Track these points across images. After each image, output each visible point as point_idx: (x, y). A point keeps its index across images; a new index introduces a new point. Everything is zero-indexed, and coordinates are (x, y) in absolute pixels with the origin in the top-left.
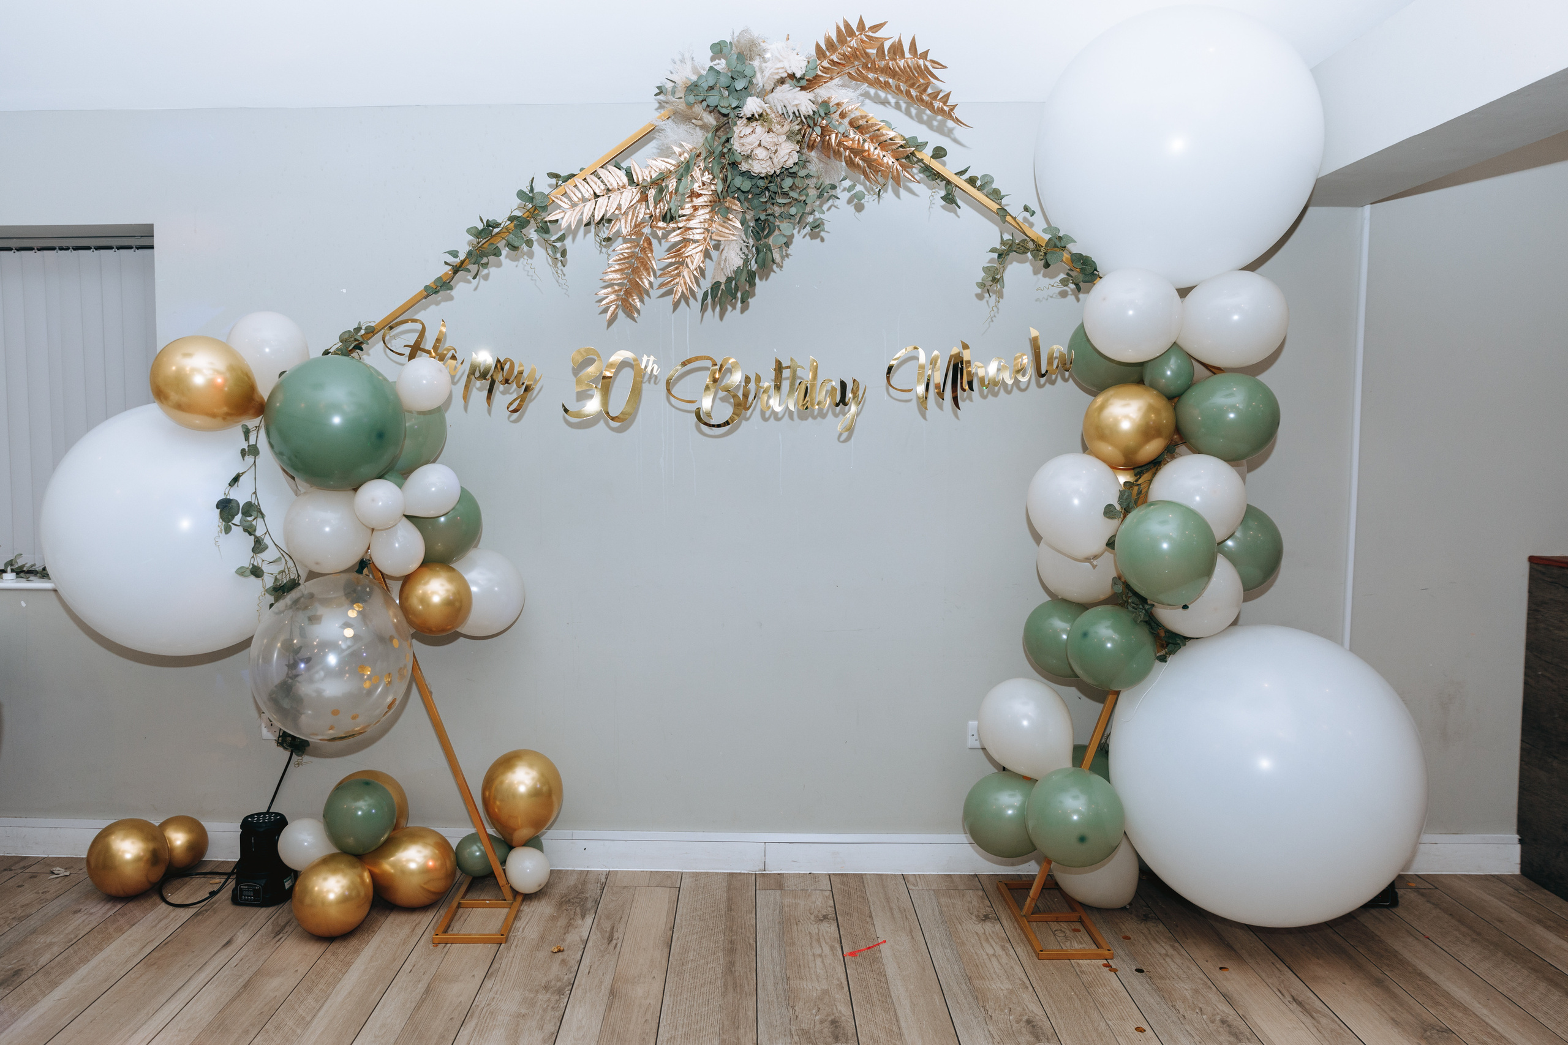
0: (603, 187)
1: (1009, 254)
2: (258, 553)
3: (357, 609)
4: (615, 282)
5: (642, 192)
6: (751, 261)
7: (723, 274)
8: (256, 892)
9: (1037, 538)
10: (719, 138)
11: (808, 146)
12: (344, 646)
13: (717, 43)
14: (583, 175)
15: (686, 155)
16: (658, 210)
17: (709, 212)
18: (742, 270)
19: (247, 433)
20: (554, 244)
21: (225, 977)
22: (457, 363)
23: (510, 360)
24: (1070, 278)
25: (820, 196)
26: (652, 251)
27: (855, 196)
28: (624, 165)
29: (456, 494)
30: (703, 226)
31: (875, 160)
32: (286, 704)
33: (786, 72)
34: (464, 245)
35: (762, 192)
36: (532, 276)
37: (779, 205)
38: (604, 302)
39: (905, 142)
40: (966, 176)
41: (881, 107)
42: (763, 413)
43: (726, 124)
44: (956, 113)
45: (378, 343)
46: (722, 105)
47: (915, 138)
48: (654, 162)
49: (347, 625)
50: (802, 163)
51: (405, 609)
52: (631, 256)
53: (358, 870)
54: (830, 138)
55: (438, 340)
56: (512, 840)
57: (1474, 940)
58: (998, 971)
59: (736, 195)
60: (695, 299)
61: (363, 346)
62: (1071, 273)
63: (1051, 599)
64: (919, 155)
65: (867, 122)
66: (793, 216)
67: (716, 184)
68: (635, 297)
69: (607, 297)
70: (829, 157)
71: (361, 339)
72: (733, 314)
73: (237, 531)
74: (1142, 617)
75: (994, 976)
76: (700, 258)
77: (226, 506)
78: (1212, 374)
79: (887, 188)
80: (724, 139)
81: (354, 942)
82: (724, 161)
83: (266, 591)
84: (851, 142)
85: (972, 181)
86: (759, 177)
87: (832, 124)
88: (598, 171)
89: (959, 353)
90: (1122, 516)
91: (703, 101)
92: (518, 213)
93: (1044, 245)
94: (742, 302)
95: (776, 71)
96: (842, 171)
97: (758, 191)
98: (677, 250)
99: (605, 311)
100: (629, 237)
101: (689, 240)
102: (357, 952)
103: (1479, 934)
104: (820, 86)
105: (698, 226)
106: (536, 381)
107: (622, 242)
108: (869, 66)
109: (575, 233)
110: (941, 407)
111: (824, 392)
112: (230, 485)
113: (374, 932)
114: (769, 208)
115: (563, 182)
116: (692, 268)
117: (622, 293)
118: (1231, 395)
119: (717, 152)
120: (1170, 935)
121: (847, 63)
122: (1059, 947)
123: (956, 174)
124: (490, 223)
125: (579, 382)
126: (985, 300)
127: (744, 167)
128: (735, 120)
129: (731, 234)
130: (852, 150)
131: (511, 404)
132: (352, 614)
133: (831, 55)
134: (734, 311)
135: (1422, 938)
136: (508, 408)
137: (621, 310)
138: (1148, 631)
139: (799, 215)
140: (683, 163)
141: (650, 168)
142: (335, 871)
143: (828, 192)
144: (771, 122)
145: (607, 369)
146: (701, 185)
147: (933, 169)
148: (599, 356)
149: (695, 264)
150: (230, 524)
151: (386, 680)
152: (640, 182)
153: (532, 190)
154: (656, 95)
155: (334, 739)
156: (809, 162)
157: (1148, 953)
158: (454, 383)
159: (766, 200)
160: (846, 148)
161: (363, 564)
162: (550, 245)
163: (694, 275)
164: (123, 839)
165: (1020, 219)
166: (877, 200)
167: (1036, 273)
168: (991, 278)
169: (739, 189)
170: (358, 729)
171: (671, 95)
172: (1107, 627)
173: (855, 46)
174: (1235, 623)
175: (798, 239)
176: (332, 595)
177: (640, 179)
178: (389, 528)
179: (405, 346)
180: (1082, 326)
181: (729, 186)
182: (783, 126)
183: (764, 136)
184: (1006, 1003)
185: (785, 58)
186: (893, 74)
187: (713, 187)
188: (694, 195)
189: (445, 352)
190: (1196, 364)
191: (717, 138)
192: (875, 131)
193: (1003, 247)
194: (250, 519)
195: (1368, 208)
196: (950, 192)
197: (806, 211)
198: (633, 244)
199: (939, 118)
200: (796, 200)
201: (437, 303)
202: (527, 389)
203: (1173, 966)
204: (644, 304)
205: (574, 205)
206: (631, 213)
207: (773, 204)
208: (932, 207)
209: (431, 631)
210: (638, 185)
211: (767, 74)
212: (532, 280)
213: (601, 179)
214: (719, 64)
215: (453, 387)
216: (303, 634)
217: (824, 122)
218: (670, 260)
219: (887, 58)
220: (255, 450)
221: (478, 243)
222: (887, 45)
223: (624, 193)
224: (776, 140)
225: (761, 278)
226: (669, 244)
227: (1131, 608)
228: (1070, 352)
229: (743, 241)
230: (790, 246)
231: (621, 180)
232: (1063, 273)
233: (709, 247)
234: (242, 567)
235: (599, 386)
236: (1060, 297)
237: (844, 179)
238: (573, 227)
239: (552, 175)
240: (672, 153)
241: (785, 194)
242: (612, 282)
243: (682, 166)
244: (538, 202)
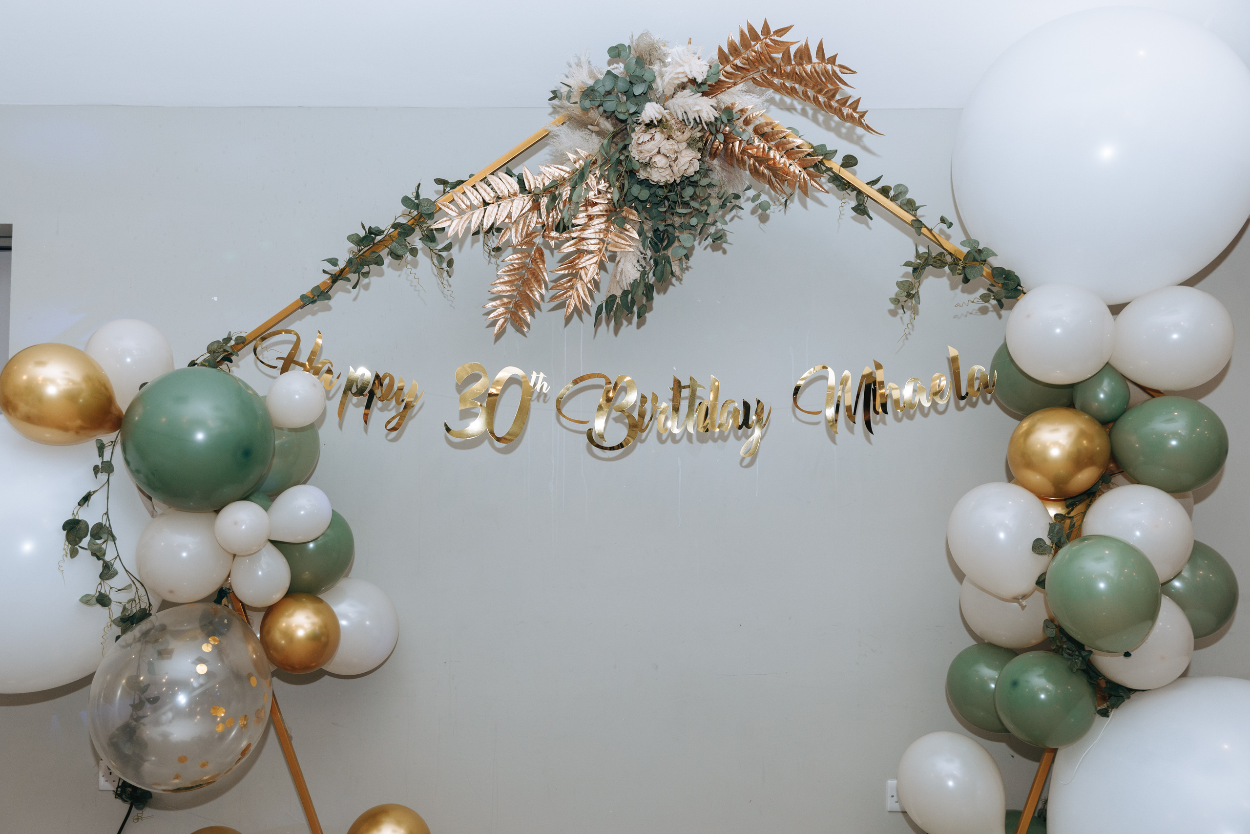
0: (492, 194)
1: (925, 268)
2: (108, 579)
3: (212, 643)
4: (504, 294)
5: (534, 200)
6: (648, 273)
7: (618, 287)
9: (960, 575)
10: (617, 145)
11: (710, 154)
12: (195, 684)
13: (615, 47)
14: (472, 181)
15: (581, 162)
16: (550, 220)
17: (605, 222)
18: (639, 283)
19: (101, 448)
20: (440, 253)
22: (333, 377)
23: (390, 376)
24: (992, 294)
25: (723, 206)
26: (543, 262)
27: (760, 206)
28: (516, 171)
29: (327, 518)
30: (598, 237)
31: (781, 168)
32: (128, 750)
33: (687, 76)
34: (344, 252)
35: (661, 201)
36: (416, 286)
37: (680, 215)
38: (492, 315)
39: (812, 150)
40: (879, 185)
41: (786, 114)
42: (659, 435)
43: (623, 130)
44: (866, 120)
45: (248, 354)
46: (619, 110)
47: (824, 146)
48: (547, 169)
49: (201, 660)
50: (704, 172)
51: (266, 644)
52: (522, 267)
54: (733, 146)
55: (313, 353)
59: (633, 205)
60: (589, 313)
61: (233, 358)
62: (992, 288)
63: (976, 643)
64: (828, 164)
65: (773, 129)
66: (693, 226)
67: (611, 193)
68: (525, 311)
69: (495, 310)
70: (732, 165)
71: (230, 350)
72: (628, 330)
73: (84, 555)
74: (1079, 665)
76: (595, 270)
77: (73, 528)
78: (1150, 397)
79: (793, 198)
80: (621, 145)
82: (621, 169)
83: (113, 622)
84: (755, 150)
85: (885, 191)
86: (658, 185)
87: (736, 131)
88: (488, 178)
89: (871, 374)
90: (1053, 552)
91: (599, 106)
92: (403, 221)
93: (962, 259)
94: (639, 316)
95: (676, 76)
96: (746, 180)
97: (657, 200)
98: (571, 262)
99: (493, 324)
100: (520, 247)
101: (583, 251)
104: (723, 91)
105: (593, 236)
106: (416, 397)
107: (512, 252)
108: (775, 70)
109: (462, 242)
110: (851, 431)
111: (726, 414)
112: (79, 504)
114: (669, 218)
115: (451, 189)
116: (586, 280)
117: (511, 306)
118: (1172, 420)
119: (614, 159)
121: (751, 68)
123: (867, 184)
124: (373, 231)
125: (463, 400)
126: (899, 316)
127: (642, 175)
128: (633, 126)
129: (627, 245)
130: (756, 158)
131: (389, 422)
132: (207, 648)
133: (735, 60)
134: (630, 326)
136: (386, 425)
137: (509, 324)
138: (1085, 682)
139: (700, 226)
140: (577, 170)
141: (543, 175)
143: (731, 202)
144: (671, 128)
145: (493, 386)
146: (597, 193)
147: (843, 178)
148: (485, 373)
149: (589, 276)
150: (77, 547)
151: (241, 722)
152: (533, 190)
153: (418, 196)
154: (550, 99)
155: (179, 790)
156: (711, 170)
158: (329, 398)
159: (665, 209)
160: (750, 156)
161: (223, 594)
162: (436, 254)
163: (587, 287)
165: (936, 231)
166: (783, 210)
167: (953, 287)
168: (906, 294)
169: (636, 198)
170: (207, 777)
171: (567, 98)
172: (1040, 676)
173: (760, 50)
174: (1185, 675)
175: (699, 251)
176: (186, 626)
177: (532, 187)
178: (252, 554)
179: (277, 359)
180: (1005, 346)
181: (626, 195)
182: (684, 132)
183: (663, 143)
185: (686, 62)
186: (800, 79)
187: (609, 196)
188: (589, 203)
189: (320, 366)
190: (1130, 385)
191: (614, 145)
192: (781, 138)
193: (918, 261)
194: (99, 542)
196: (861, 203)
197: (708, 222)
198: (524, 255)
199: (849, 124)
200: (697, 210)
201: (314, 314)
202: (407, 406)
204: (534, 317)
205: (461, 213)
206: (522, 222)
207: (673, 214)
208: (842, 219)
209: (293, 668)
210: (530, 193)
211: (667, 78)
212: (415, 290)
213: (491, 186)
214: (617, 68)
215: (328, 401)
216: (151, 670)
217: (727, 128)
218: (563, 272)
219: (793, 63)
220: (109, 467)
221: (359, 251)
222: (793, 50)
223: (515, 201)
224: (676, 147)
225: (658, 293)
226: (562, 255)
227: (1066, 655)
228: (992, 373)
229: (641, 252)
230: (690, 259)
231: (512, 188)
232: (984, 288)
233: (604, 259)
234: (87, 595)
235: (485, 404)
236: (979, 314)
237: (748, 188)
238: (460, 236)
239: (439, 181)
240: (566, 160)
241: (686, 204)
242: (501, 294)
243: (577, 173)
244: (424, 209)
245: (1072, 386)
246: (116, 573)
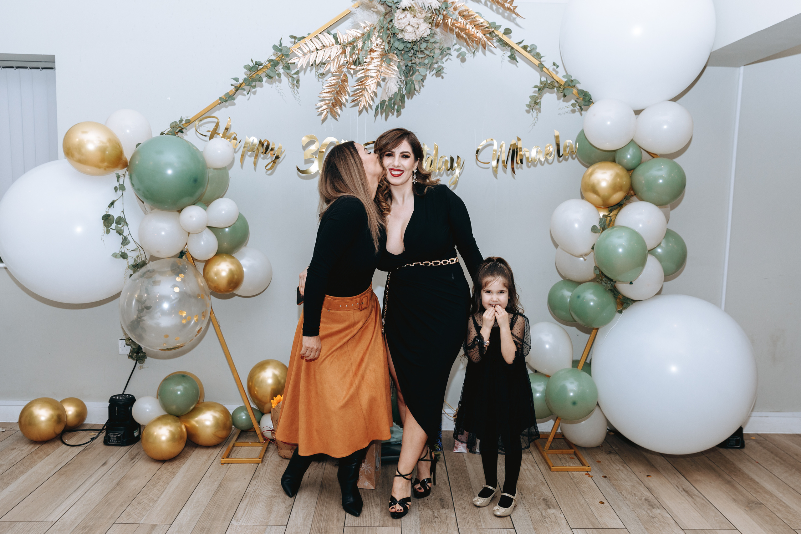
0: (321, 45)
1: (544, 89)
2: (125, 245)
3: (181, 277)
5: (343, 48)
6: (402, 88)
7: (387, 95)
8: (118, 438)
10: (387, 19)
11: (435, 25)
12: (173, 298)
14: (309, 37)
15: (367, 28)
16: (351, 59)
17: (380, 61)
18: (398, 94)
19: (118, 177)
20: (293, 76)
21: (105, 480)
22: (237, 141)
23: (267, 141)
24: (577, 103)
25: (441, 54)
26: (347, 81)
27: (461, 54)
28: (333, 32)
29: (236, 216)
30: (376, 69)
31: (473, 34)
34: (242, 75)
35: (410, 50)
36: (280, 93)
37: (419, 58)
38: (320, 110)
39: (489, 25)
40: (522, 45)
41: (477, 5)
43: (390, 11)
44: (517, 11)
45: (192, 128)
46: (389, 1)
47: (494, 23)
48: (350, 31)
49: (175, 286)
50: (432, 35)
51: (206, 278)
52: (336, 84)
53: (179, 424)
54: (447, 21)
55: (227, 129)
56: (264, 409)
57: (781, 464)
58: (529, 476)
59: (395, 52)
60: (371, 109)
61: (184, 130)
62: (578, 100)
63: (562, 279)
64: (496, 33)
65: (468, 13)
66: (426, 64)
67: (384, 45)
68: (337, 107)
69: (321, 107)
70: (447, 32)
71: (182, 127)
73: (113, 233)
74: (609, 288)
75: (527, 479)
76: (375, 86)
77: (107, 219)
78: (652, 157)
79: (479, 49)
80: (389, 20)
81: (176, 463)
82: (389, 32)
83: (129, 267)
84: (459, 24)
85: (525, 48)
86: (408, 42)
87: (449, 14)
88: (318, 36)
89: (515, 143)
90: (601, 232)
92: (273, 58)
93: (563, 85)
94: (397, 112)
96: (454, 39)
97: (407, 50)
98: (361, 82)
99: (321, 114)
100: (335, 73)
101: (368, 76)
102: (179, 468)
103: (784, 461)
105: (374, 68)
106: (282, 153)
107: (331, 76)
109: (305, 71)
110: (505, 172)
111: (442, 163)
112: (109, 207)
113: (187, 458)
114: (413, 59)
115: (298, 41)
116: (370, 92)
117: (330, 105)
118: (661, 169)
119: (385, 27)
120: (622, 461)
122: (562, 466)
123: (516, 44)
124: (257, 63)
125: (306, 154)
126: (530, 114)
127: (400, 36)
128: (395, 9)
129: (392, 74)
130: (460, 29)
132: (178, 279)
134: (393, 116)
135: (755, 463)
136: (266, 166)
137: (329, 114)
138: (612, 296)
139: (430, 64)
140: (366, 33)
141: (347, 35)
142: (166, 424)
143: (446, 52)
144: (415, 11)
145: (322, 147)
146: (376, 45)
147: (504, 40)
148: (317, 140)
149: (371, 89)
150: (109, 228)
151: (196, 319)
152: (342, 43)
153: (281, 45)
155: (168, 349)
156: (436, 34)
157: (610, 469)
159: (412, 55)
160: (456, 27)
161: (182, 254)
162: (290, 76)
163: (370, 95)
164: (40, 409)
165: (551, 70)
166: (473, 56)
167: (558, 99)
168: (534, 102)
169: (397, 48)
170: (180, 344)
172: (591, 294)
174: (659, 293)
175: (429, 76)
176: (164, 270)
177: (342, 41)
178: (198, 233)
179: (207, 131)
180: (583, 130)
181: (391, 47)
182: (422, 14)
183: (411, 19)
184: (533, 491)
187: (382, 47)
188: (372, 51)
189: (230, 135)
190: (643, 151)
191: (385, 19)
192: (473, 18)
193: (542, 85)
194: (120, 226)
195: (742, 68)
196: (513, 53)
197: (434, 62)
198: (337, 78)
199: (508, 12)
200: (428, 55)
201: (226, 107)
202: (277, 157)
203: (623, 475)
204: (342, 111)
205: (305, 54)
206: (336, 60)
207: (415, 57)
208: (503, 61)
209: (220, 291)
210: (340, 44)
212: (280, 95)
213: (320, 40)
215: (235, 154)
216: (147, 291)
217: (445, 12)
218: (357, 87)
220: (123, 187)
221: (250, 74)
223: (333, 49)
224: (418, 22)
225: (408, 98)
226: (357, 78)
227: (604, 284)
228: (576, 144)
229: (398, 77)
230: (424, 81)
231: (331, 41)
232: (574, 99)
233: (379, 81)
234: (115, 253)
235: (317, 156)
236: (571, 113)
237: (455, 44)
238: (304, 67)
239: (292, 37)
240: (360, 27)
241: (422, 52)
242: (325, 98)
243: (366, 34)
244: (284, 52)
245: (615, 151)
246: (129, 242)
